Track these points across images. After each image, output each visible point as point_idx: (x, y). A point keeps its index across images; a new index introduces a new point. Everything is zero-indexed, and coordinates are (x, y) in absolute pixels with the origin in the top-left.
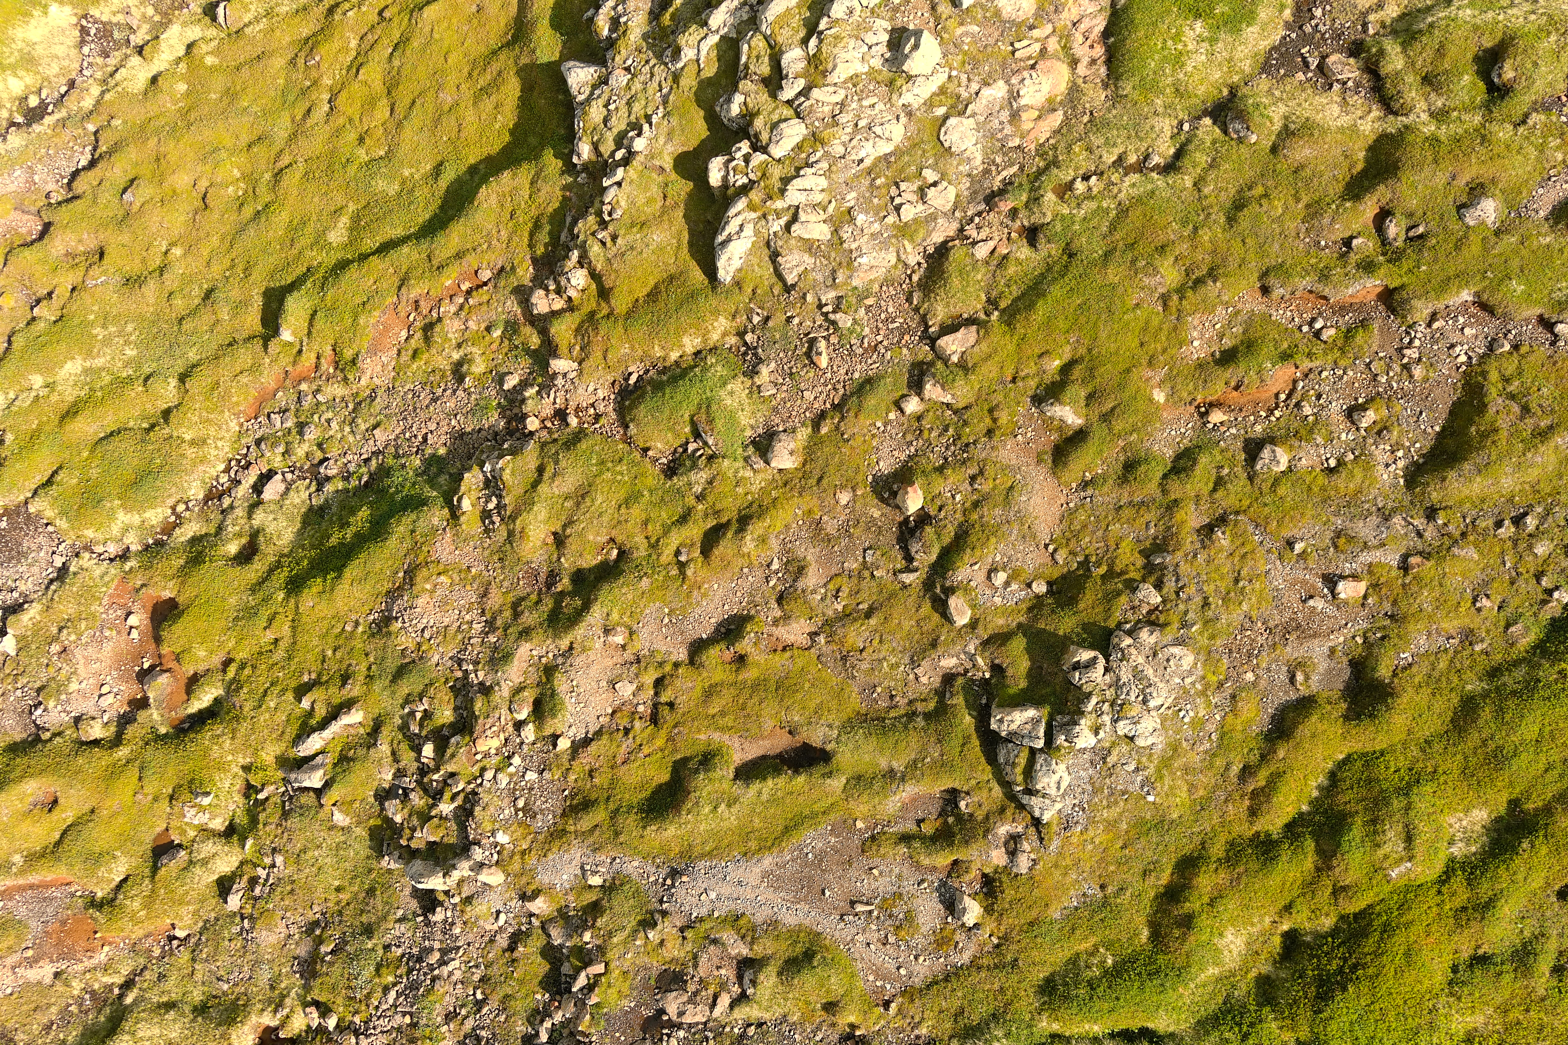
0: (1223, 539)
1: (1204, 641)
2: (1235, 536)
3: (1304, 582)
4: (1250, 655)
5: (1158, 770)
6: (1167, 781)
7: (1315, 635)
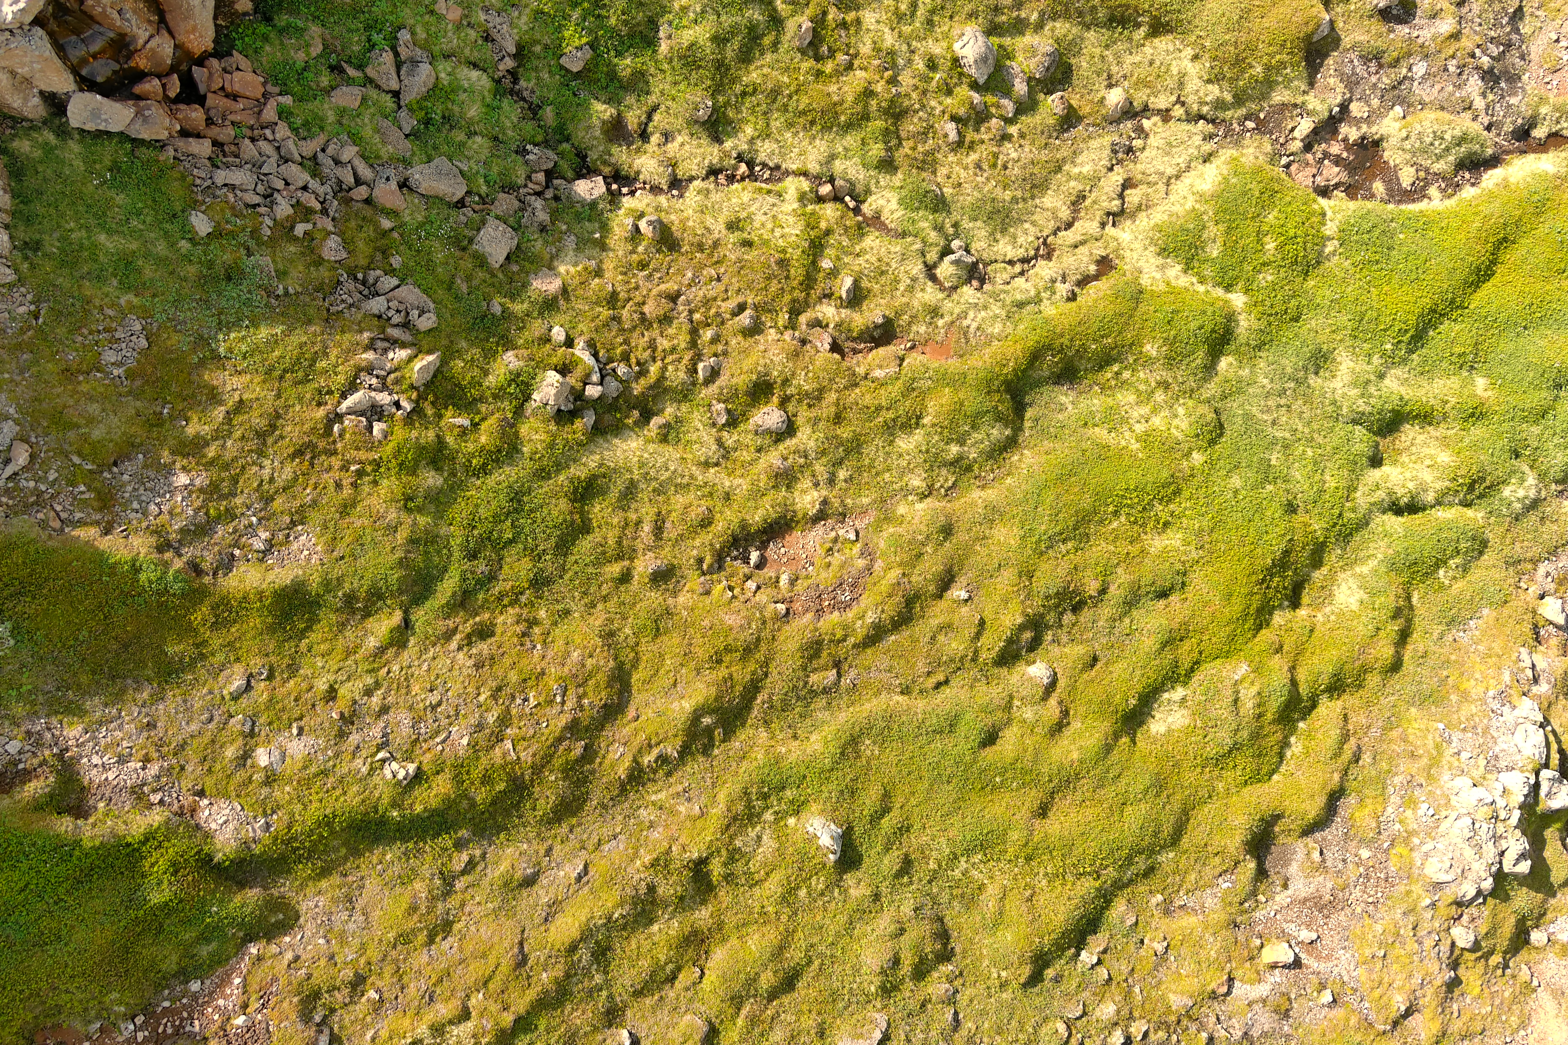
0: (1399, 1003)
1: (1417, 889)
2: (1387, 1006)
3: (1318, 958)
4: (1368, 877)
5: (1440, 753)
6: (1430, 744)
7: (1306, 900)
